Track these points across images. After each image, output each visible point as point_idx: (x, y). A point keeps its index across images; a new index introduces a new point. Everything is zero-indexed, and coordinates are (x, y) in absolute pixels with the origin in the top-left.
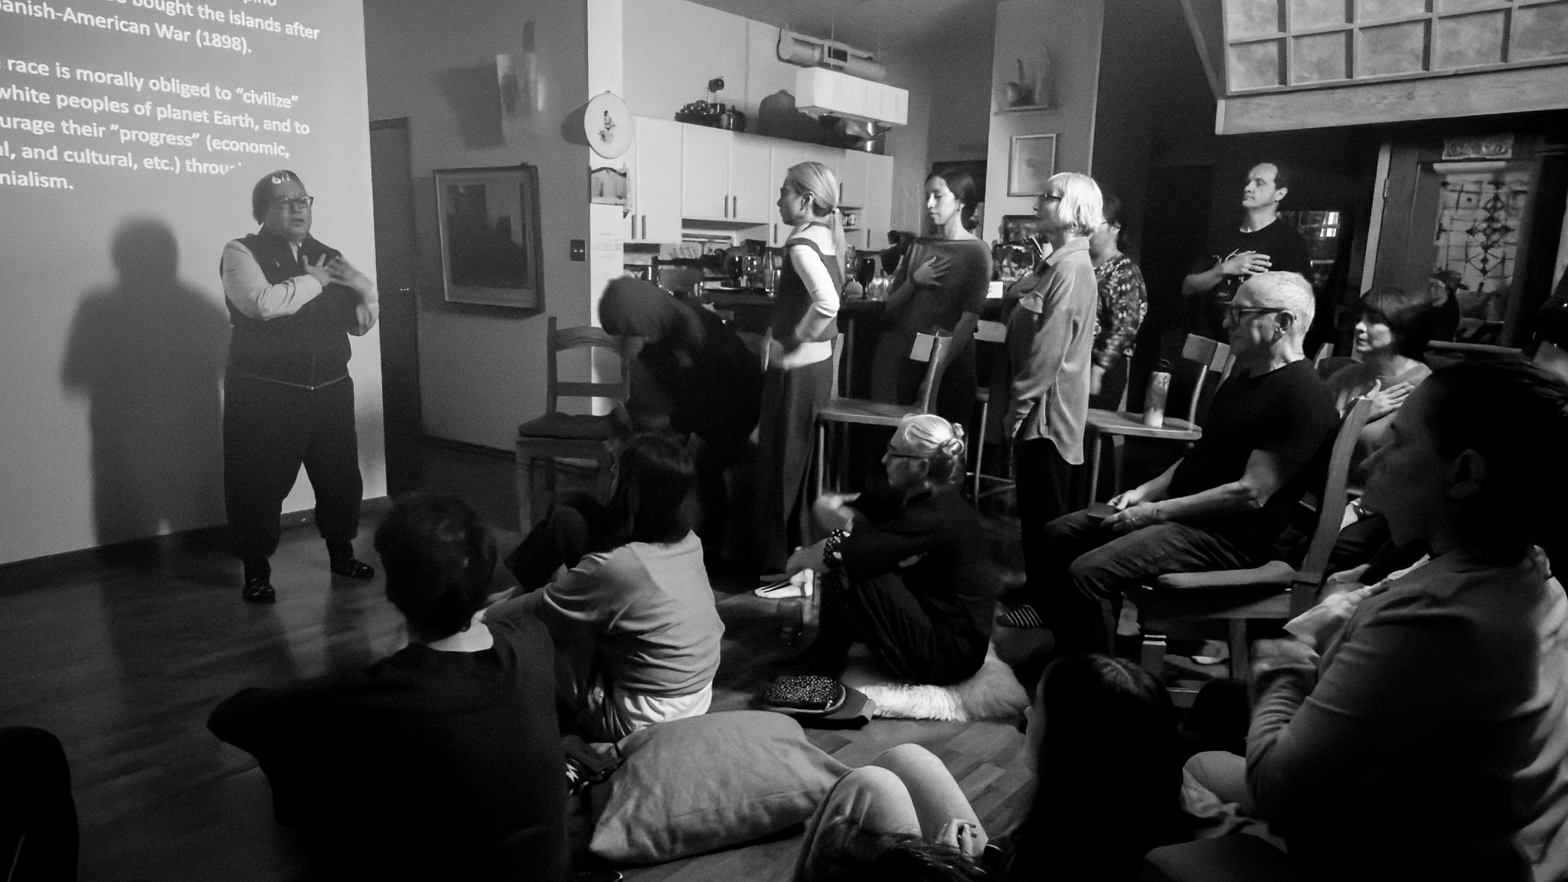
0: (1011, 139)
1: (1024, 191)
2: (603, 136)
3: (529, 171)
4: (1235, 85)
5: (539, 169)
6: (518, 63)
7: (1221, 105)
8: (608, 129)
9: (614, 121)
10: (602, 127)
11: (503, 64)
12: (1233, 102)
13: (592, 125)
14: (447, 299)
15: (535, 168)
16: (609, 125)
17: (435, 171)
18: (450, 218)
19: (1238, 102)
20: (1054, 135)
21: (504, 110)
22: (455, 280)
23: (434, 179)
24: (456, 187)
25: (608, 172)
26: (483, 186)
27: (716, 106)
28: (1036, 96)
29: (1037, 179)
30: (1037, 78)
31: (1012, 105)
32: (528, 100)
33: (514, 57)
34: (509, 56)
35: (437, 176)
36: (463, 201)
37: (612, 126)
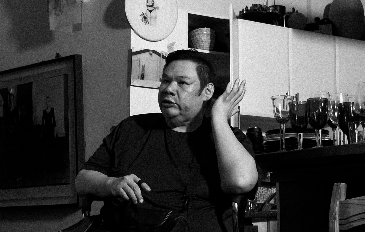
3: (75, 61)
8: (151, 11)
13: (133, 8)
15: (80, 57)
24: (7, 88)
25: (151, 54)
26: (31, 84)
27: (275, 7)
36: (12, 101)
37: (155, 8)
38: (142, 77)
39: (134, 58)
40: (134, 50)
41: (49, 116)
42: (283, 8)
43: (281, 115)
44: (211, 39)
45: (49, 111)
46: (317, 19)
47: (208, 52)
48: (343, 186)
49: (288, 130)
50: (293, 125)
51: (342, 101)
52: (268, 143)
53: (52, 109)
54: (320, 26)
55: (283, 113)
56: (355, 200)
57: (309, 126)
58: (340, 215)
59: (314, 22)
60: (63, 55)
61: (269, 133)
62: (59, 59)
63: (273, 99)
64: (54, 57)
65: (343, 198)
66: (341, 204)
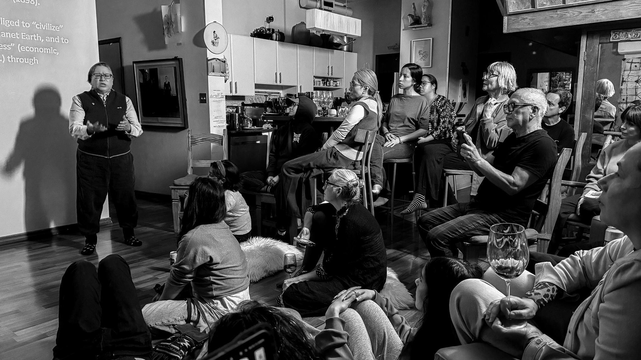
0: (411, 41)
3: (179, 61)
5: (183, 59)
7: (505, 19)
8: (216, 40)
12: (510, 17)
15: (181, 59)
17: (134, 62)
19: (513, 18)
20: (431, 39)
21: (166, 32)
23: (133, 66)
24: (144, 69)
25: (216, 60)
26: (157, 69)
27: (270, 29)
28: (422, 20)
29: (424, 60)
30: (422, 11)
31: (411, 25)
32: (177, 27)
33: (170, 6)
34: (168, 6)
35: (134, 64)
36: (147, 76)
37: (217, 38)
38: (213, 72)
39: (209, 62)
40: (209, 59)
41: (167, 85)
42: (273, 30)
45: (167, 83)
46: (289, 35)
53: (169, 83)
59: (287, 37)
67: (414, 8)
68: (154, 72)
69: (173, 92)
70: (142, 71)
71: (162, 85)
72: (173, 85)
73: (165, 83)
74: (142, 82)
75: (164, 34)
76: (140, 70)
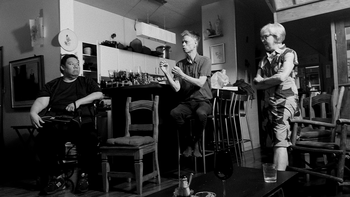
0: (210, 47)
1: (216, 63)
2: (66, 43)
3: (41, 57)
4: (279, 7)
5: (44, 56)
6: (37, 21)
7: (275, 14)
9: (70, 39)
10: (66, 41)
11: (32, 23)
12: (278, 13)
13: (62, 40)
14: (13, 107)
15: (43, 56)
16: (68, 40)
17: (10, 62)
18: (14, 78)
19: (281, 13)
20: (223, 44)
21: (32, 38)
22: (16, 100)
23: (10, 65)
24: (17, 66)
26: (25, 65)
27: (113, 42)
28: (217, 32)
29: (219, 58)
30: (216, 27)
31: (209, 36)
32: (40, 34)
33: (36, 20)
34: (34, 20)
35: (11, 64)
36: (19, 71)
40: (62, 54)
41: (32, 76)
42: (116, 42)
43: (111, 76)
44: (91, 51)
45: (32, 74)
46: (127, 46)
47: (90, 56)
48: (130, 98)
49: (113, 81)
50: (115, 79)
51: (131, 72)
52: (108, 85)
53: (33, 74)
54: (128, 48)
55: (112, 75)
56: (133, 102)
57: (120, 80)
58: (129, 107)
59: (126, 47)
60: (37, 55)
61: (108, 82)
62: (35, 57)
63: (109, 71)
64: (33, 56)
65: (130, 102)
66: (130, 104)
67: (211, 25)
68: (23, 67)
69: (36, 81)
70: (15, 68)
71: (28, 76)
72: (36, 76)
73: (31, 75)
74: (15, 75)
75: (31, 40)
76: (14, 67)
